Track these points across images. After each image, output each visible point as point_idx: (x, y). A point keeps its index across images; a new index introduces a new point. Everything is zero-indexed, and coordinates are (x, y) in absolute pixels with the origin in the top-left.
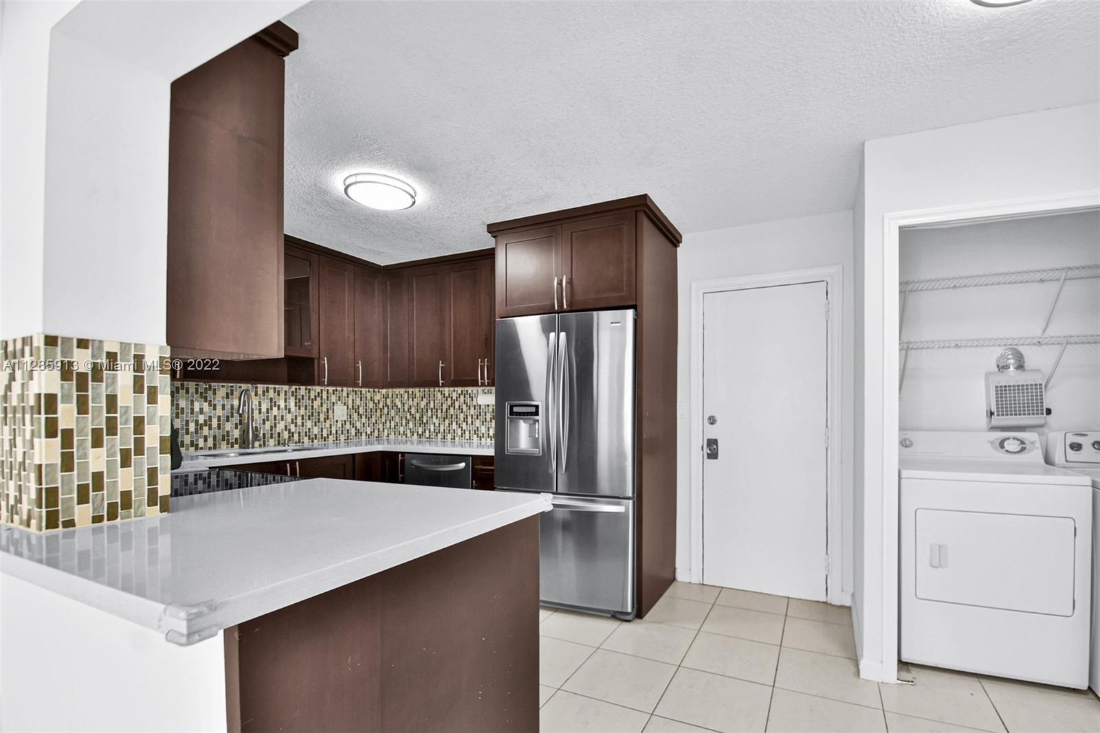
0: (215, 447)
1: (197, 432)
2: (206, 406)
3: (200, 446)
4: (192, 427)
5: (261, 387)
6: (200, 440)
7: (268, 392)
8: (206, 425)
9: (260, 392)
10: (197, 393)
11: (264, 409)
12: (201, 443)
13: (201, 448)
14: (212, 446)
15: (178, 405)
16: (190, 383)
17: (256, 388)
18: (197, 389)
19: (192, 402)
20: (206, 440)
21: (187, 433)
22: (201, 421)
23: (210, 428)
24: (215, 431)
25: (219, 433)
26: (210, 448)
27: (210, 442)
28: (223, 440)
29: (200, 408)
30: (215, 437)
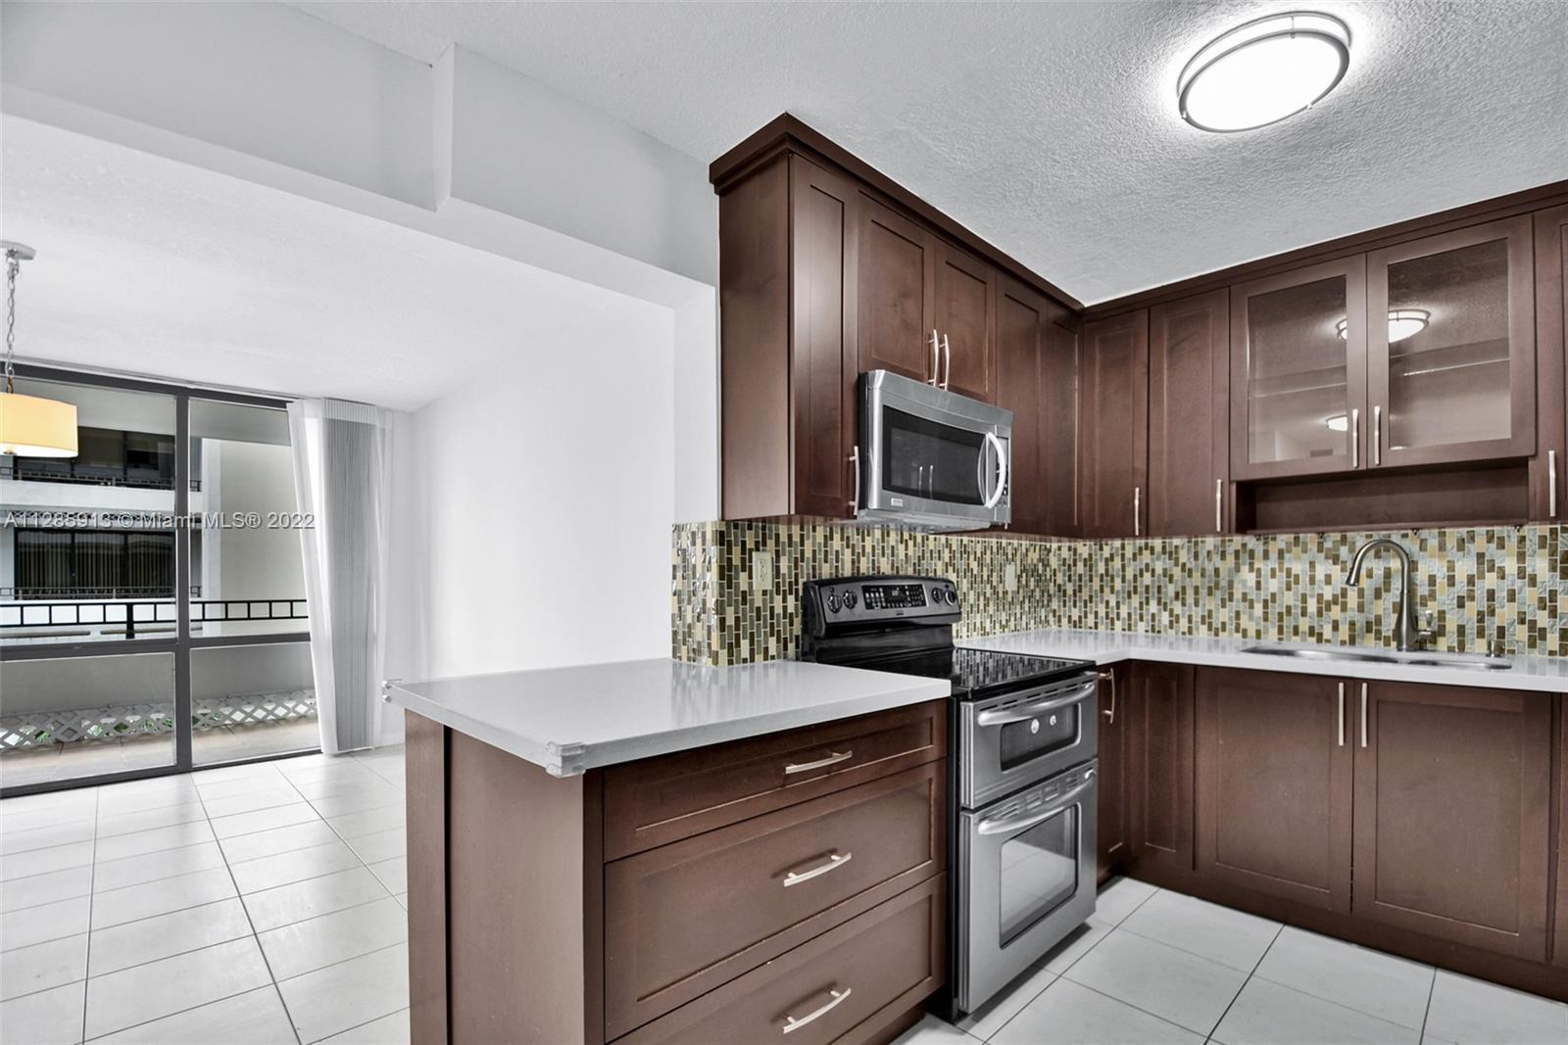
0: (1352, 641)
1: (1320, 613)
2: (1335, 571)
3: (1325, 637)
4: (1312, 606)
5: (1454, 533)
6: (1325, 627)
7: (1472, 539)
8: (1336, 603)
9: (1451, 542)
10: (1320, 550)
11: (1461, 577)
12: (1327, 632)
13: (1328, 641)
14: (1347, 639)
15: (1289, 571)
16: (1309, 535)
17: (1442, 535)
18: (1320, 546)
19: (1312, 564)
20: (1336, 627)
21: (1304, 613)
22: (1328, 597)
23: (1344, 609)
24: (1352, 613)
25: (1360, 620)
26: (1343, 643)
27: (1344, 632)
28: (1369, 630)
29: (1326, 575)
30: (1352, 624)
